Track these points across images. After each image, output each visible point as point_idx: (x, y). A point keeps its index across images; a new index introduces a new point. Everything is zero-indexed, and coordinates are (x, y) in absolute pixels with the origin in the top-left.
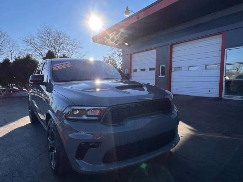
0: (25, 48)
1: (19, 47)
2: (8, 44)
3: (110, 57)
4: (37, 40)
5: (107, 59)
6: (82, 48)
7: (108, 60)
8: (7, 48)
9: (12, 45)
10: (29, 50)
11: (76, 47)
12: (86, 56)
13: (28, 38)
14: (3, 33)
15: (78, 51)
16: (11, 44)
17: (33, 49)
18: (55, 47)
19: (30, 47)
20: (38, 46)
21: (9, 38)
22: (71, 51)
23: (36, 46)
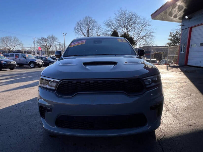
0: (106, 29)
1: (102, 29)
2: (95, 27)
3: (177, 32)
4: (114, 22)
5: (174, 34)
6: (151, 25)
7: (175, 36)
8: (95, 31)
9: (98, 29)
10: (108, 31)
11: (145, 25)
12: (153, 32)
13: (109, 21)
14: (93, 20)
15: (146, 28)
16: (97, 27)
17: (111, 30)
18: (127, 27)
19: (109, 29)
20: (115, 27)
21: (96, 23)
22: (141, 29)
23: (113, 28)
